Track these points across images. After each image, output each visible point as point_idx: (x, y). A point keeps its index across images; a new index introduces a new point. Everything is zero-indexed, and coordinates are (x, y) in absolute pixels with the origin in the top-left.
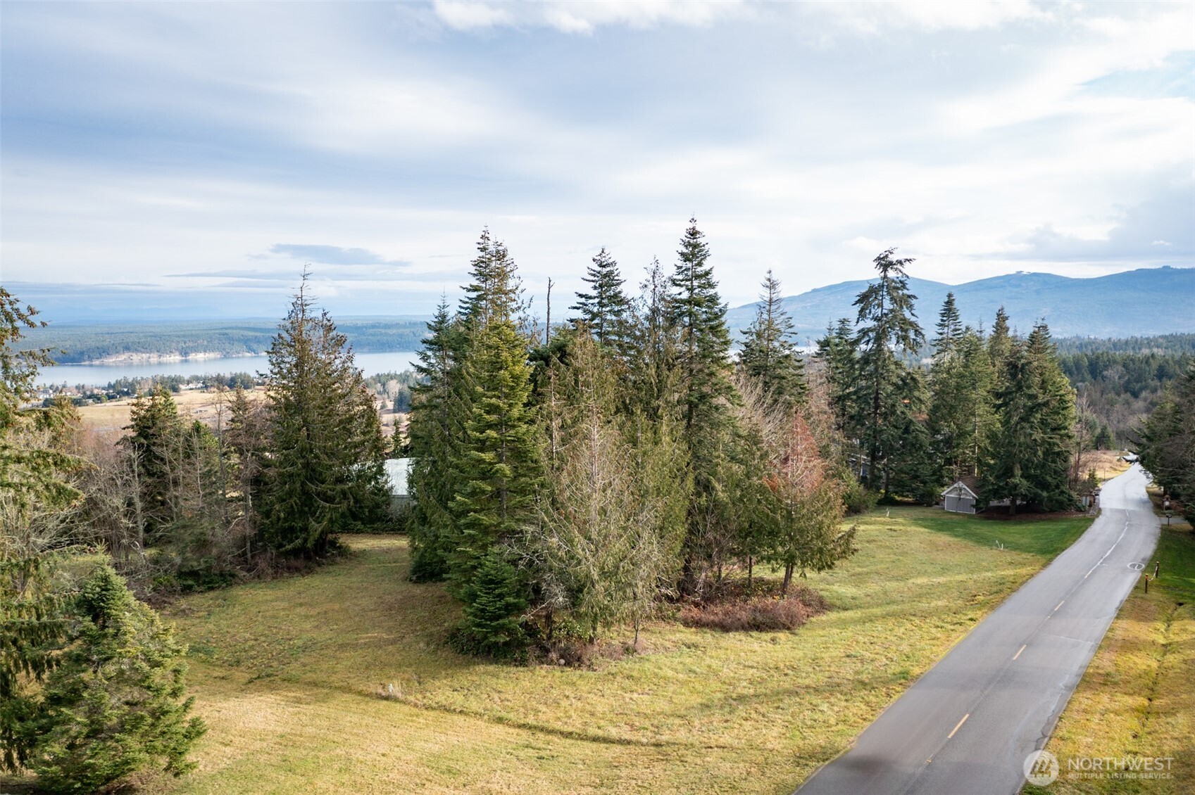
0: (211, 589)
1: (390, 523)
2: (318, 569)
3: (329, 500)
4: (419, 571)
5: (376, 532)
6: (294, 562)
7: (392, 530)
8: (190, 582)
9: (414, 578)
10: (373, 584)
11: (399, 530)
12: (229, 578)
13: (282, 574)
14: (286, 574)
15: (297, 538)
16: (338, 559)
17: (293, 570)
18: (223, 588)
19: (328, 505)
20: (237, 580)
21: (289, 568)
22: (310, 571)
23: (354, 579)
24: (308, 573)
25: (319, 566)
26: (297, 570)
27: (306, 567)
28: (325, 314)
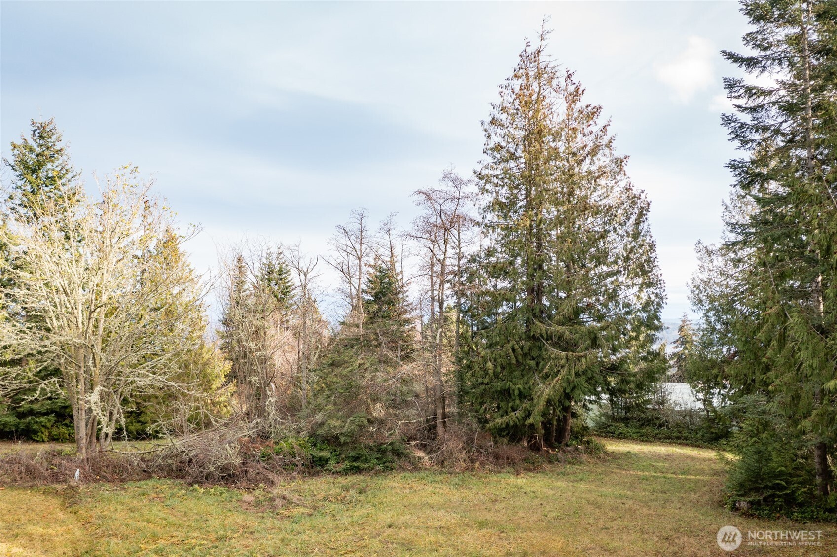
0: (358, 470)
1: (664, 429)
2: (547, 466)
3: (568, 346)
4: (757, 490)
5: (644, 439)
6: (505, 448)
7: (669, 438)
8: (325, 454)
9: (743, 505)
10: (646, 503)
11: (678, 438)
12: (390, 456)
13: (483, 464)
14: (489, 467)
15: (514, 409)
16: (584, 457)
17: (501, 461)
18: (377, 473)
19: (564, 354)
20: (403, 462)
21: (497, 457)
22: (532, 467)
23: (607, 490)
24: (527, 470)
25: (550, 462)
26: (510, 462)
27: (525, 460)
28: (569, 77)
